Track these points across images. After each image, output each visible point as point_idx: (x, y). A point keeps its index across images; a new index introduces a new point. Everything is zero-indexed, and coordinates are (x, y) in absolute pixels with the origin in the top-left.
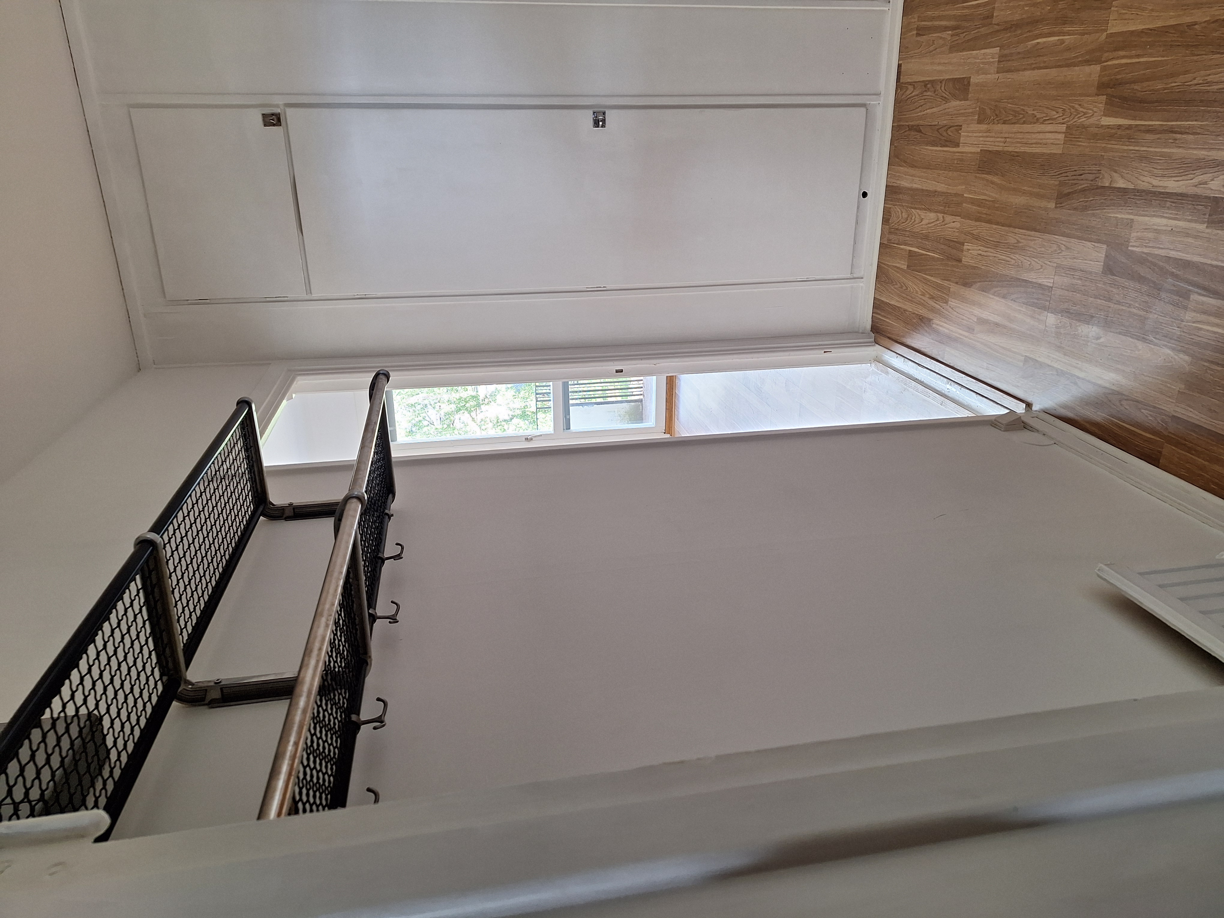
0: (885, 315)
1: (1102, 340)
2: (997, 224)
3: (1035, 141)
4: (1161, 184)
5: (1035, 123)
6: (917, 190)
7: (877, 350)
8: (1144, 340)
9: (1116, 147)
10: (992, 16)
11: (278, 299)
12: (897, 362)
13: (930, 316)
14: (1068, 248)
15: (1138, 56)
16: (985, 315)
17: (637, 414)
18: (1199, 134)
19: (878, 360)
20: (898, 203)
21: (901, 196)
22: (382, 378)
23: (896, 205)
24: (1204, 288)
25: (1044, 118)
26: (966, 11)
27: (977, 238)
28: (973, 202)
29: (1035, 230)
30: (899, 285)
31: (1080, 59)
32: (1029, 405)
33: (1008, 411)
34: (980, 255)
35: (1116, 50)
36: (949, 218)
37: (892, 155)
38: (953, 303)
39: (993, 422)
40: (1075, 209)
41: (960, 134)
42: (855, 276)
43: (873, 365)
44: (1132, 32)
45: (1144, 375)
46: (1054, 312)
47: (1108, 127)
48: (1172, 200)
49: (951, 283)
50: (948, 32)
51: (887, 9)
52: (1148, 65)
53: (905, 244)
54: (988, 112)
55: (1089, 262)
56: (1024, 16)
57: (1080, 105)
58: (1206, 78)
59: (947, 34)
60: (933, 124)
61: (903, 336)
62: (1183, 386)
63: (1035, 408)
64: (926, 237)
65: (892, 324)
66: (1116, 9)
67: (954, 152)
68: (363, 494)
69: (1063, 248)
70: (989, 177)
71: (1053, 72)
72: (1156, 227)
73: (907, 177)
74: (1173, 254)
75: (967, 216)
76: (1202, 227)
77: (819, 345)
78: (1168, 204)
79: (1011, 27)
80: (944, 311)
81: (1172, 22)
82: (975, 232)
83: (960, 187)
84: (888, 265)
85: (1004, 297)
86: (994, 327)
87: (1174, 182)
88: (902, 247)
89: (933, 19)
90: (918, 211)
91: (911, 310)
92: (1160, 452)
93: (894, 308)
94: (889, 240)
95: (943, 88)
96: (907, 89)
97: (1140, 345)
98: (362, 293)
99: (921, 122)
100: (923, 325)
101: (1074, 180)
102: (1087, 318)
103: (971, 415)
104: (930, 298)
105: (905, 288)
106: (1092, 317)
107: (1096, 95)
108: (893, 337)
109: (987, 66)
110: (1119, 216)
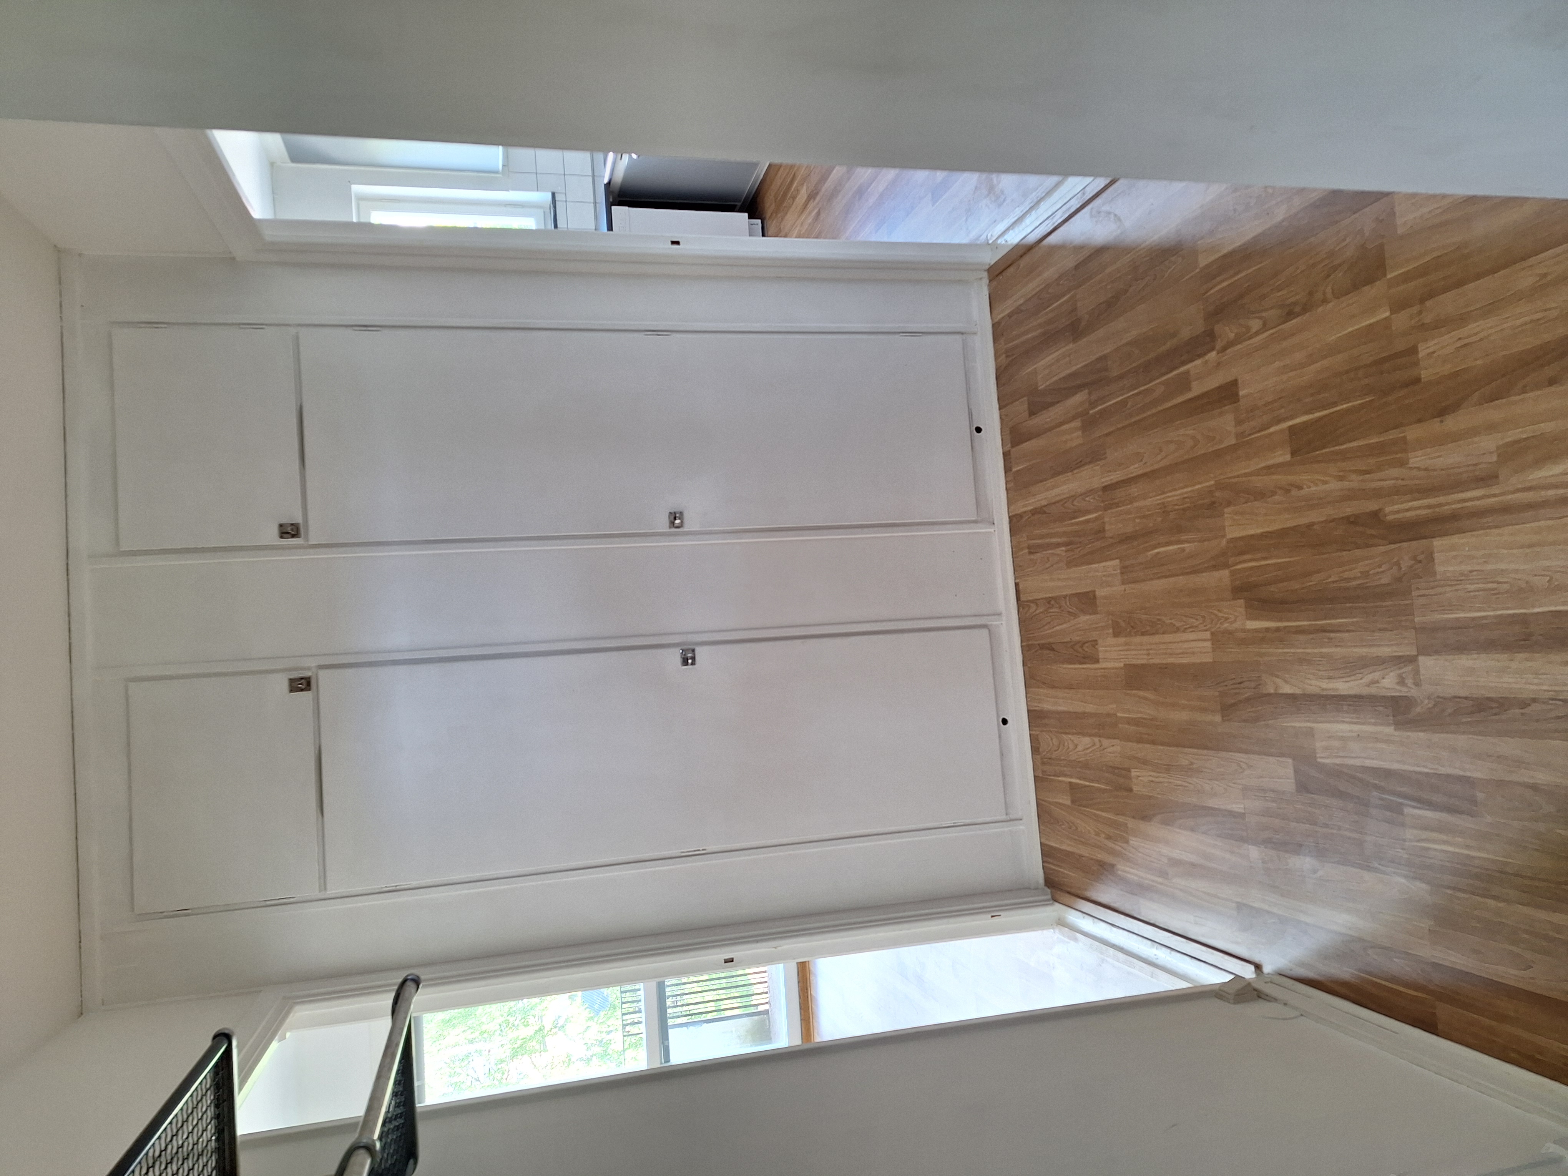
0: (1058, 863)
1: (1320, 873)
2: (1162, 744)
3: (1181, 651)
4: (1331, 686)
5: (1175, 632)
6: (1063, 712)
7: (1056, 910)
8: (1369, 868)
9: (1270, 650)
10: (1104, 530)
11: (280, 901)
12: (1085, 924)
13: (1109, 859)
14: (1250, 767)
15: (1265, 559)
16: (1176, 854)
17: (764, 1030)
18: (1353, 631)
19: (1061, 923)
20: (1045, 729)
21: (1046, 721)
22: (411, 986)
23: (1043, 731)
24: (1419, 800)
25: (1185, 627)
26: (1076, 528)
27: (1144, 762)
28: (1129, 721)
29: (1206, 748)
30: (1066, 824)
31: (1206, 565)
32: (1258, 967)
33: (1232, 977)
34: (1152, 781)
35: (1242, 553)
36: (1106, 742)
37: (1027, 676)
38: (1134, 841)
39: (1217, 993)
40: (1245, 721)
41: (1097, 649)
42: (1012, 817)
43: (1057, 931)
44: (1252, 536)
45: (1382, 913)
46: (1255, 843)
47: (1256, 630)
48: (1348, 703)
49: (1127, 818)
50: (1061, 549)
51: (992, 530)
52: (1278, 566)
53: (1065, 776)
54: (1123, 624)
55: (1277, 780)
56: (1137, 528)
57: (1219, 611)
58: (1342, 575)
59: (1061, 551)
60: (1065, 640)
61: (1086, 890)
62: (1432, 923)
63: (1267, 969)
64: (1086, 765)
65: (1070, 875)
66: (1229, 516)
67: (1096, 669)
68: (374, 1141)
69: (1244, 766)
70: (1141, 693)
71: (1182, 580)
72: (1340, 734)
73: (1049, 699)
74: (1368, 763)
75: (1127, 738)
76: (1390, 730)
77: (983, 908)
78: (1345, 708)
79: (1126, 539)
80: (1127, 853)
81: (1289, 524)
82: (1139, 755)
83: (1111, 706)
84: (1050, 803)
85: (1192, 830)
86: (1192, 869)
87: (1344, 683)
88: (1060, 779)
89: (1042, 537)
90: (1070, 736)
91: (1087, 855)
92: (1434, 1014)
93: (1069, 854)
94: (1043, 772)
95: (1068, 603)
96: (1029, 607)
97: (1367, 876)
98: (391, 885)
99: (1051, 640)
100: (1105, 872)
101: (1235, 689)
102: (1297, 848)
103: (1190, 985)
104: (1107, 839)
105: (1074, 828)
106: (1301, 846)
107: (1233, 599)
108: (1072, 891)
109: (1110, 579)
110: (1297, 725)
